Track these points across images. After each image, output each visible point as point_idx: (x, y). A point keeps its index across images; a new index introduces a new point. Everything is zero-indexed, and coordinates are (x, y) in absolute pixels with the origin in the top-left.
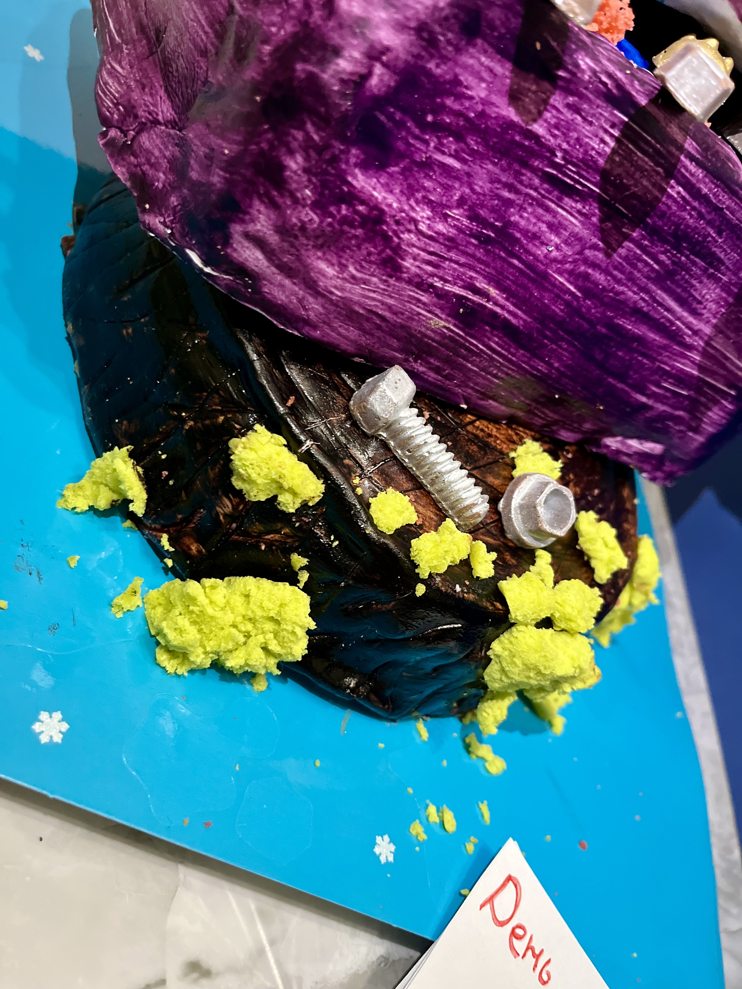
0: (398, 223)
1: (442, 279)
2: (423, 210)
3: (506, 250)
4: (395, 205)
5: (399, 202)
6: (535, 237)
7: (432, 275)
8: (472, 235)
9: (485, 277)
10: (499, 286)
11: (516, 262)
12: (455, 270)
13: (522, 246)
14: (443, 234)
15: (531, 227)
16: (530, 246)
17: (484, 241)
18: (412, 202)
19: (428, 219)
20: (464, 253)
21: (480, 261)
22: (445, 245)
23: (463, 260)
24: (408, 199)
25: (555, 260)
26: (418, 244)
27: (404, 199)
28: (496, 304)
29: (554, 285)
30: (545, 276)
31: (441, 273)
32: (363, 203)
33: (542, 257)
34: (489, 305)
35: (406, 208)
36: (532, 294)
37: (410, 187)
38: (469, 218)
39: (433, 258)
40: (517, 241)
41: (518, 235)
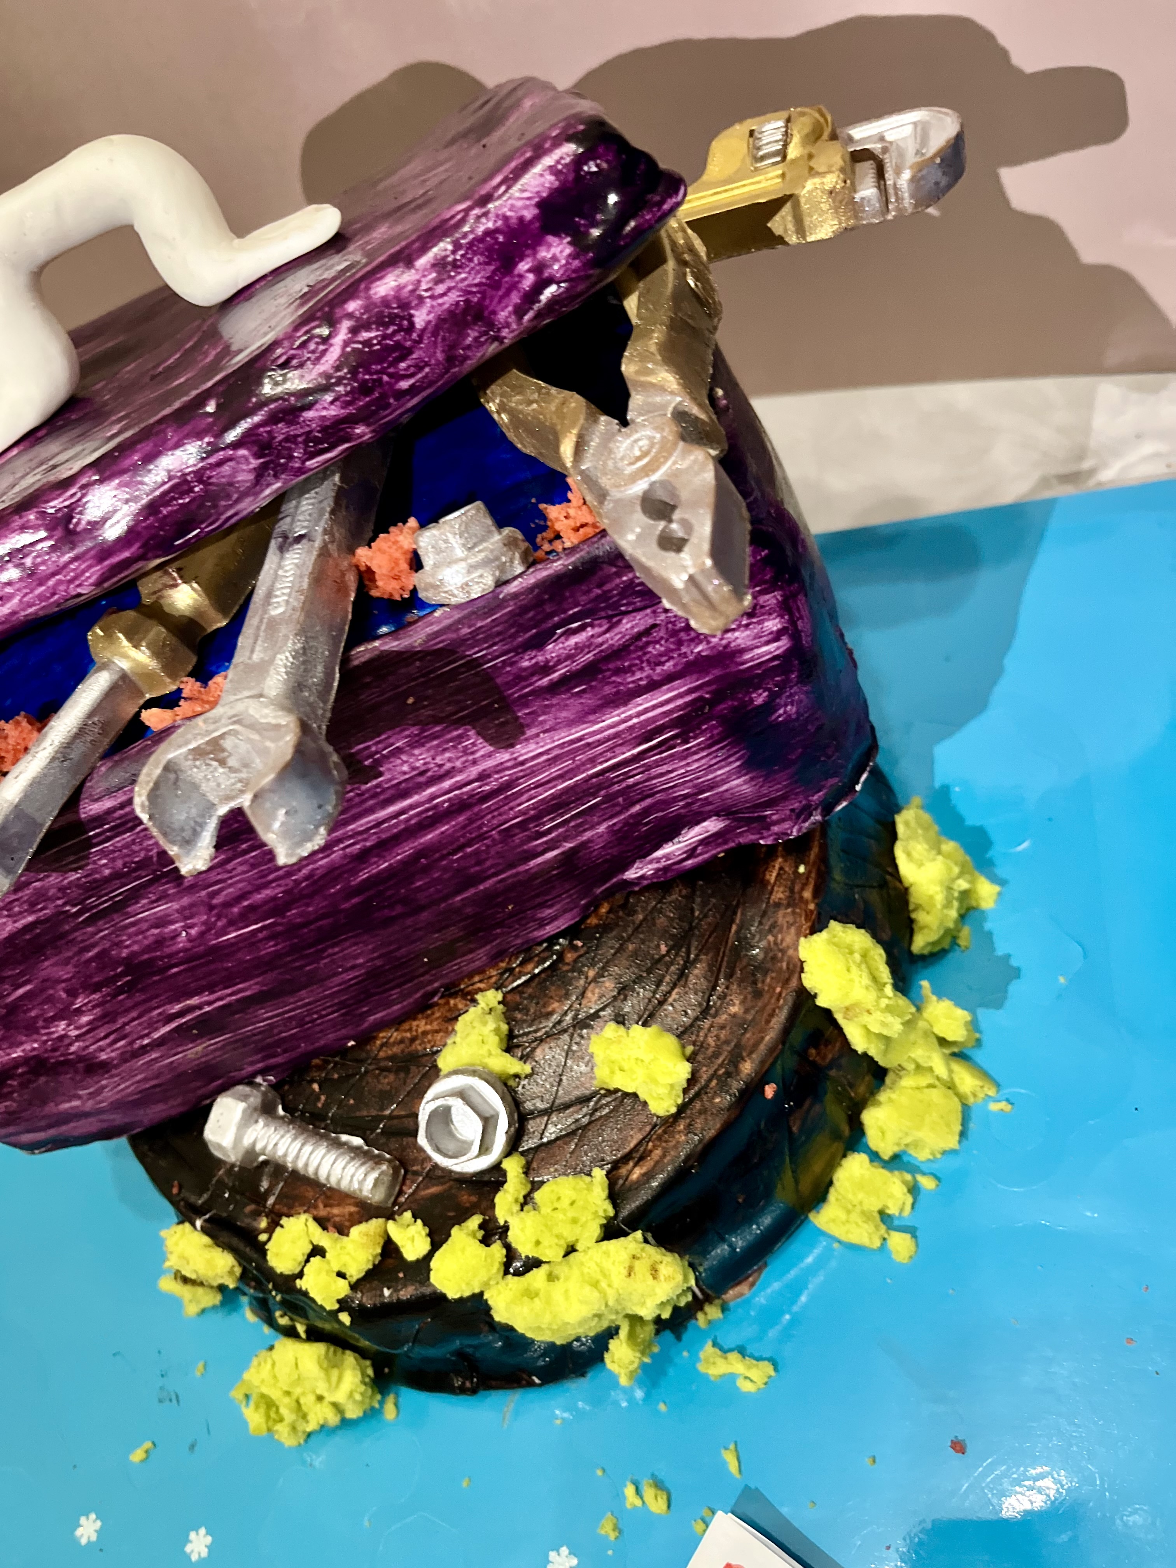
0: (54, 1050)
1: (142, 1037)
2: (57, 1026)
3: (154, 974)
4: (36, 1045)
5: (36, 1041)
6: (160, 942)
7: (133, 1041)
8: (114, 996)
9: (170, 1003)
10: (191, 996)
11: (175, 970)
12: (139, 1024)
13: (161, 958)
14: (94, 1019)
15: (146, 942)
16: (167, 951)
17: (129, 988)
18: (43, 1031)
19: (69, 1025)
20: (128, 1010)
21: (145, 1001)
22: (107, 1023)
23: (134, 1014)
24: (38, 1033)
25: (202, 934)
26: (88, 1043)
27: (35, 1037)
28: (209, 1003)
29: (232, 945)
31: (135, 1036)
32: (16, 1067)
33: (189, 945)
34: (208, 1008)
35: (45, 1038)
36: (227, 969)
37: (27, 1028)
38: (94, 992)
39: (112, 1037)
40: (152, 960)
41: (146, 956)
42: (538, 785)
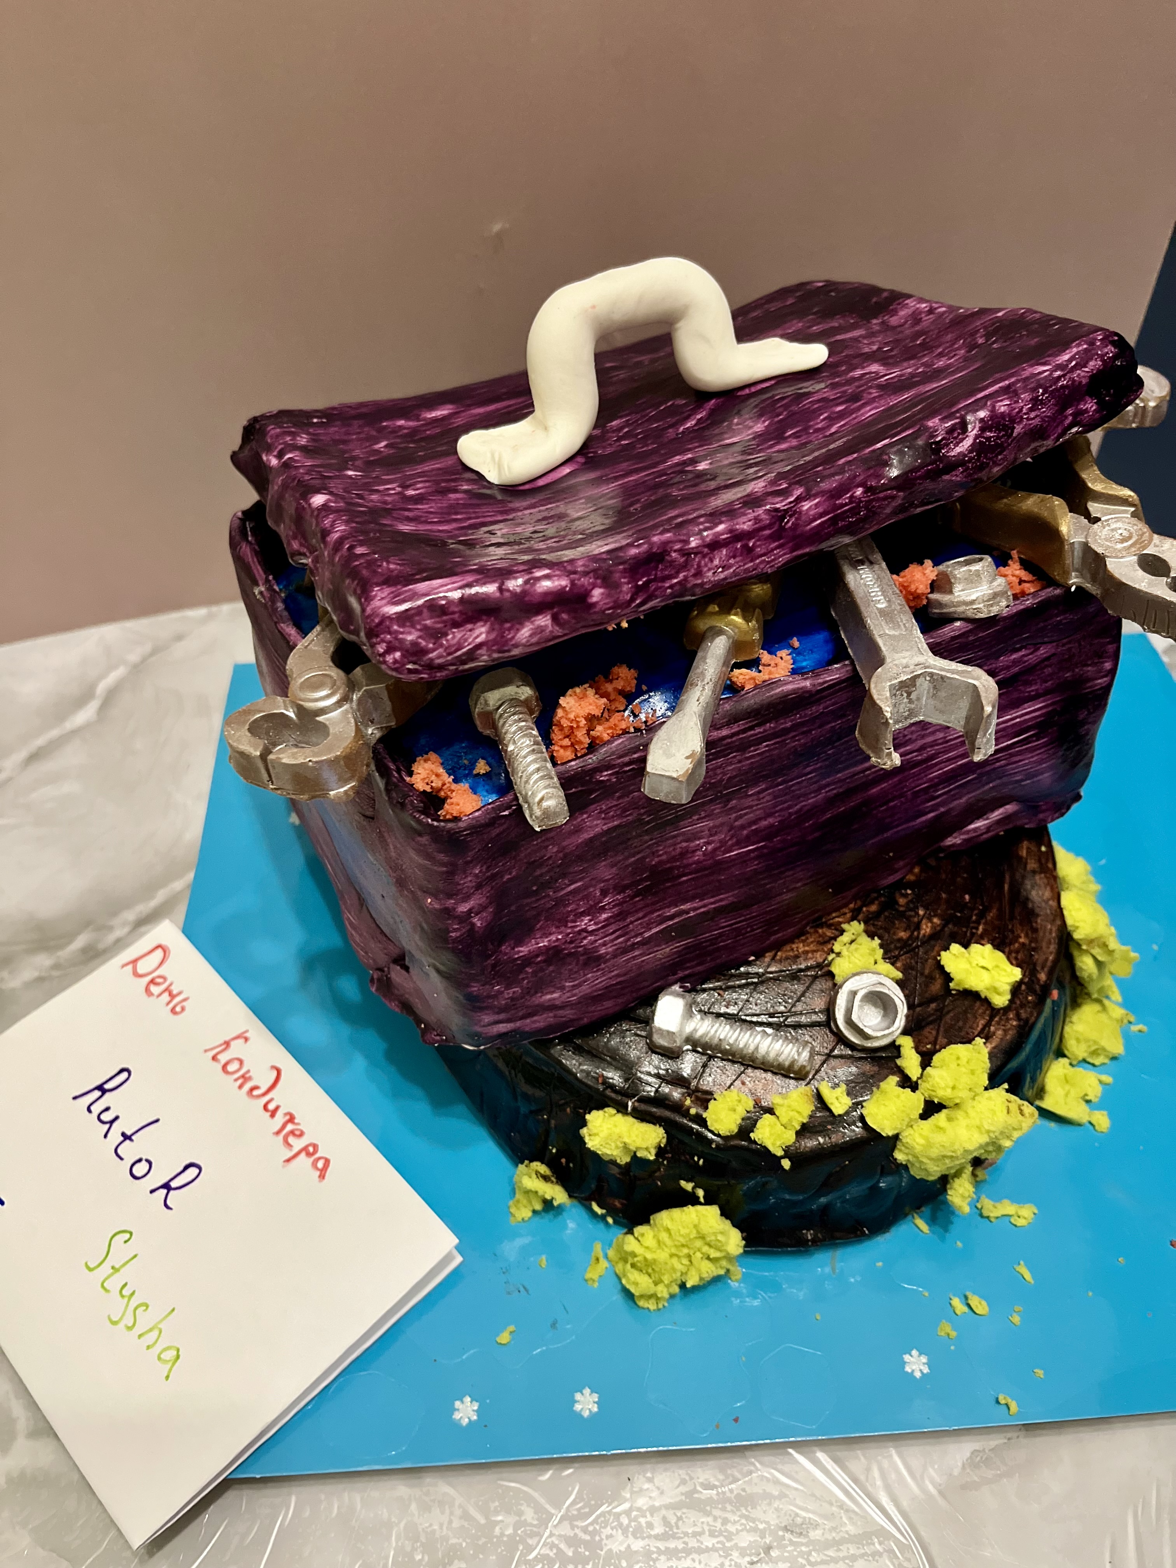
0: (571, 942)
1: (636, 936)
2: (582, 921)
3: (668, 880)
4: (560, 937)
5: (560, 933)
6: (683, 854)
7: (629, 940)
8: (632, 897)
9: (668, 907)
10: (685, 901)
11: (684, 878)
12: (641, 924)
13: (678, 867)
14: (611, 917)
15: (673, 853)
16: (685, 861)
17: (647, 891)
18: (570, 925)
19: (590, 921)
20: (637, 911)
21: (653, 904)
22: (619, 920)
23: (640, 915)
24: (566, 926)
25: (715, 850)
26: (597, 938)
27: (563, 929)
28: (695, 909)
29: (732, 860)
30: (720, 862)
31: (633, 934)
32: (537, 956)
33: (702, 858)
34: (692, 914)
35: (569, 931)
36: (719, 881)
37: (560, 920)
38: (619, 893)
39: (618, 933)
40: (671, 869)
41: (668, 865)
42: (949, 760)
